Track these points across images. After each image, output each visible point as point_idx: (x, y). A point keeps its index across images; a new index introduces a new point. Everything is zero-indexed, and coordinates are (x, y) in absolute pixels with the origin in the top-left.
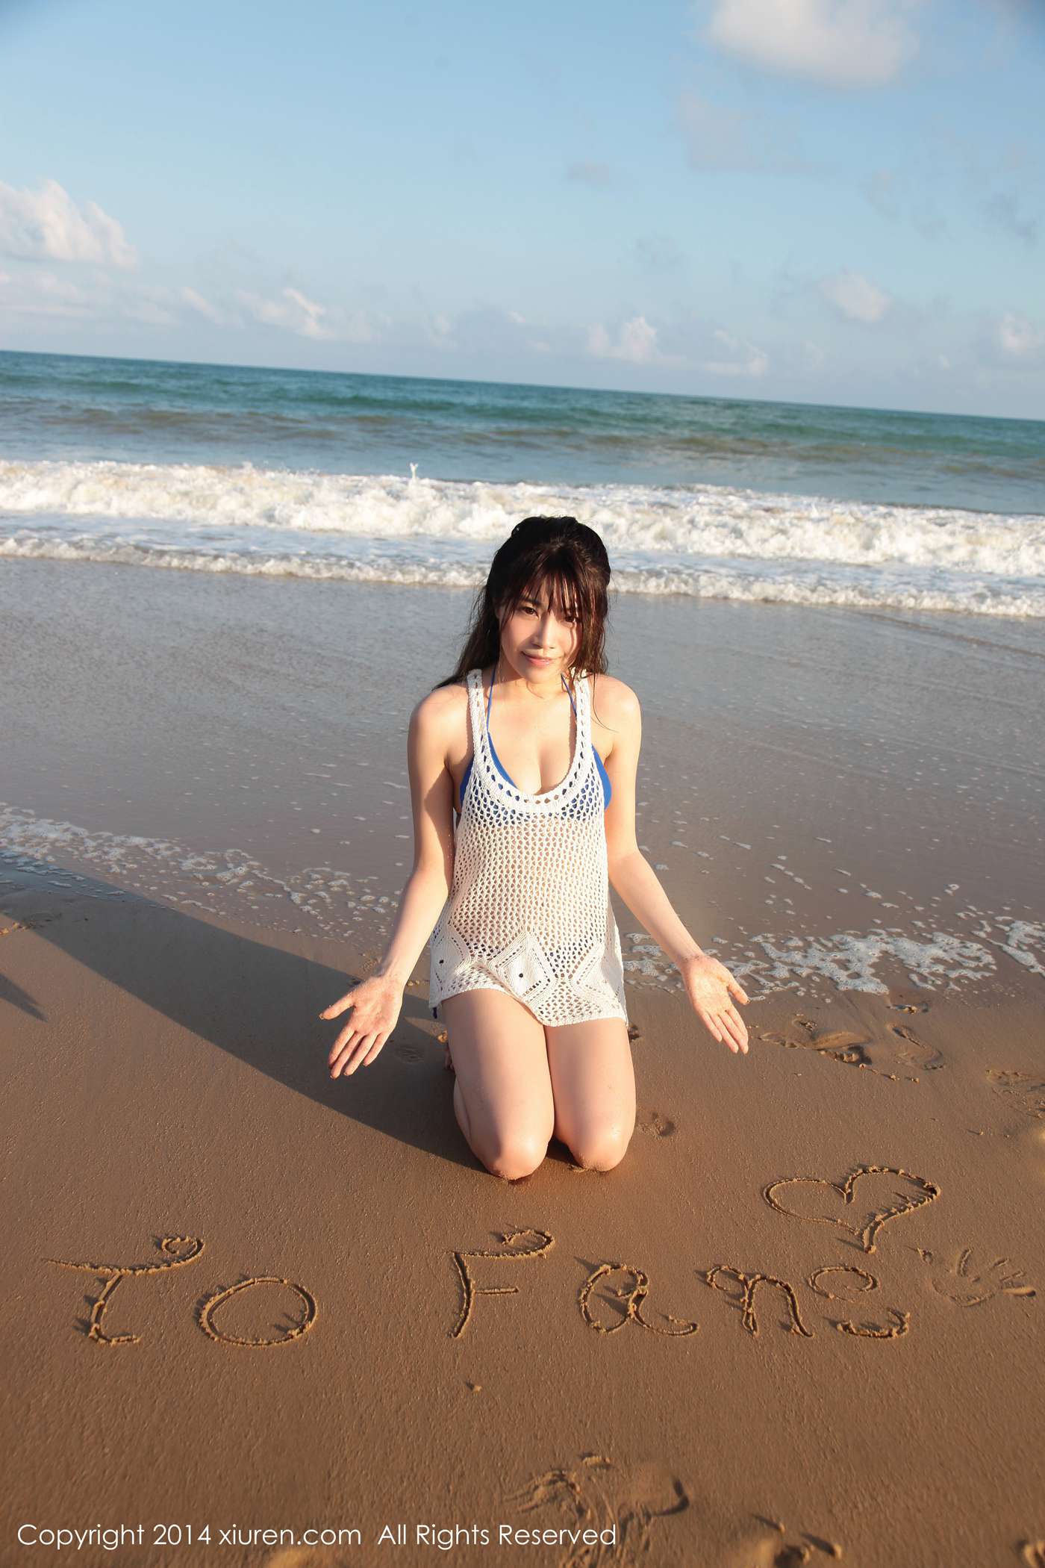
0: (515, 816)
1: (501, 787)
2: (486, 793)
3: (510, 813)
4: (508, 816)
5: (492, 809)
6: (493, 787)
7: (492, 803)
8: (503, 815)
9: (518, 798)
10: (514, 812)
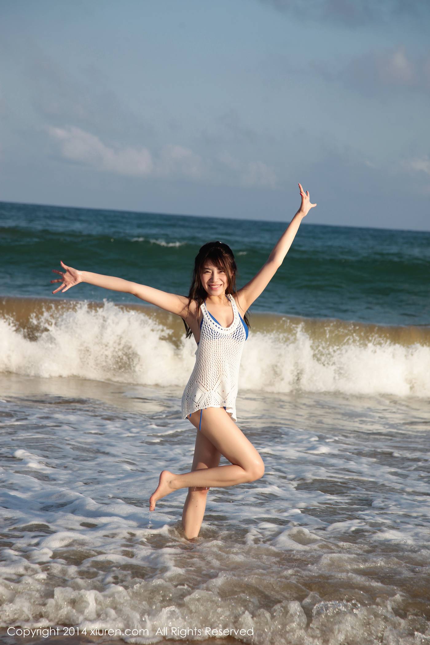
0: (218, 334)
1: (214, 324)
2: (208, 326)
3: (216, 333)
4: (215, 334)
5: (211, 331)
6: (211, 324)
7: (211, 329)
8: (214, 333)
9: (219, 328)
10: (217, 332)
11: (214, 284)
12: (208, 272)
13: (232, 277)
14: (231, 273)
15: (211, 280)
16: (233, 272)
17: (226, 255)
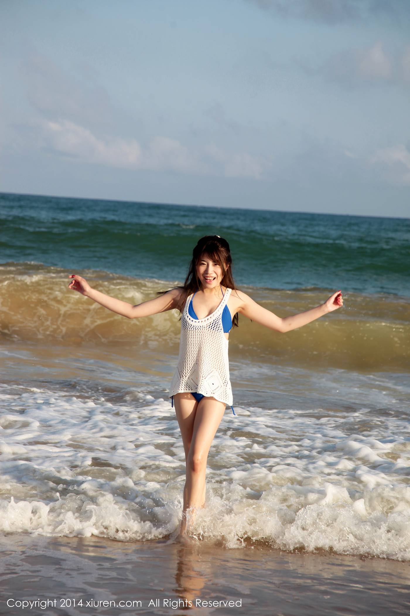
11: (208, 275)
12: (204, 264)
13: (227, 270)
14: (227, 266)
15: (206, 272)
16: (228, 265)
17: (222, 249)
